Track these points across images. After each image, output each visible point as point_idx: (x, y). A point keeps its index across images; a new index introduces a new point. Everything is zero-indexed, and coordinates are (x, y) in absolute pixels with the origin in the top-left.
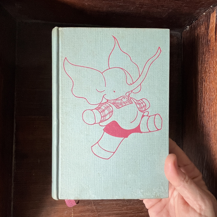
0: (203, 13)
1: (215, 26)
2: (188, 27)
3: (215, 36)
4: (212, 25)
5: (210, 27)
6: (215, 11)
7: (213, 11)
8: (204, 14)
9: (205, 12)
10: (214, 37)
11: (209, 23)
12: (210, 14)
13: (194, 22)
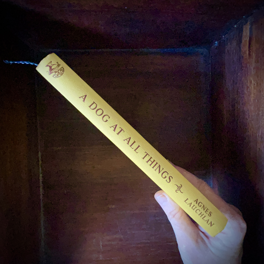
0: (234, 25)
1: (248, 40)
2: (216, 42)
4: (245, 38)
5: (243, 41)
6: (248, 23)
7: (247, 23)
9: (236, 24)
10: (248, 52)
11: (242, 36)
12: (243, 26)
13: (223, 36)
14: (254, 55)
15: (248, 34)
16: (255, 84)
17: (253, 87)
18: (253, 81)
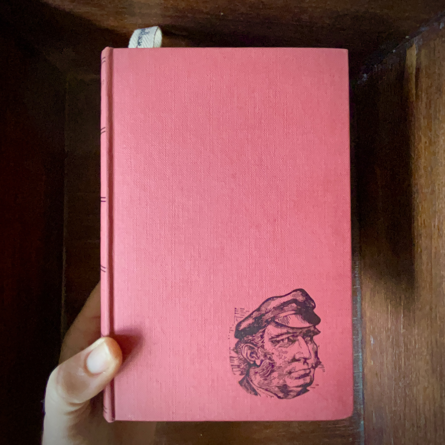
1: (414, 72)
2: (365, 75)
3: (416, 90)
4: (410, 69)
6: (414, 46)
7: (412, 46)
8: (394, 51)
9: (394, 47)
10: (414, 91)
11: (404, 67)
12: (406, 51)
13: (376, 66)
14: (423, 96)
15: (415, 63)
16: (426, 143)
17: (423, 147)
18: (423, 137)
